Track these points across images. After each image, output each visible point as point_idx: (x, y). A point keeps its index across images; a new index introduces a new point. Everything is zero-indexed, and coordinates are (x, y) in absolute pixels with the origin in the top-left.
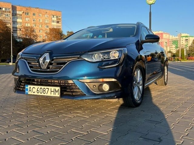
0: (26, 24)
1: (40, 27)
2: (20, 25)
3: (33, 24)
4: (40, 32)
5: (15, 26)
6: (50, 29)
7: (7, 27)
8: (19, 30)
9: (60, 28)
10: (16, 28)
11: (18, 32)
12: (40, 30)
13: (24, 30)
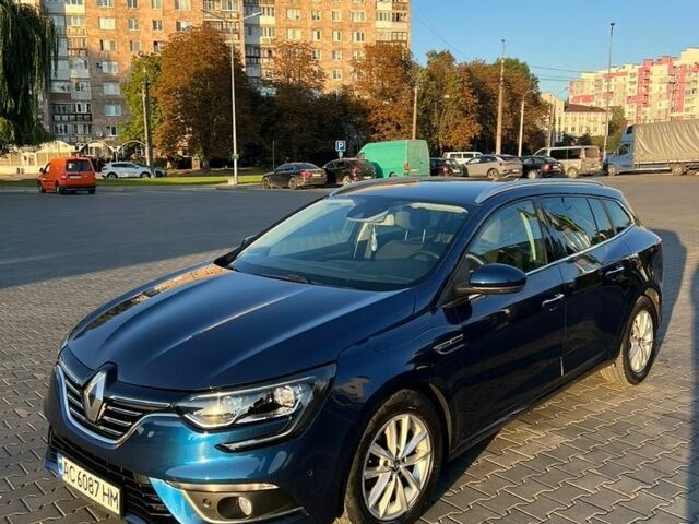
0: (290, 32)
1: (336, 39)
2: (268, 37)
3: (314, 30)
4: (334, 57)
5: (252, 41)
6: (366, 47)
7: (226, 48)
8: (266, 54)
9: (405, 39)
10: (258, 48)
11: (264, 61)
12: (334, 53)
13: (279, 56)
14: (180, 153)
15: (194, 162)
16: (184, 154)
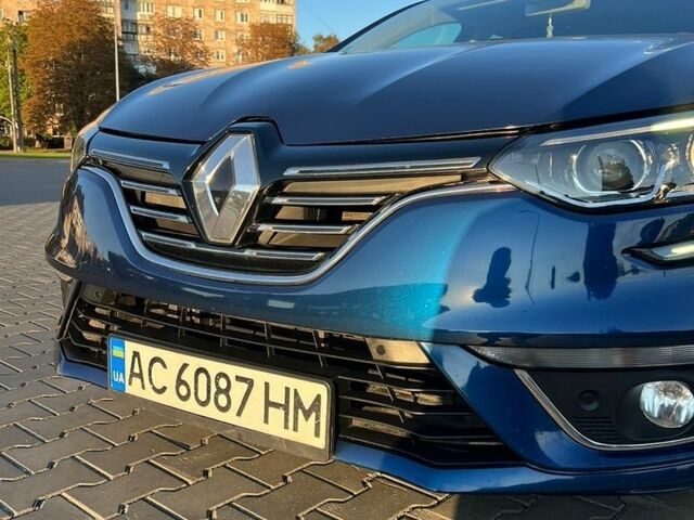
0: (170, 9)
1: (218, 19)
2: (146, 13)
3: (194, 8)
4: (217, 38)
5: (129, 17)
6: (252, 26)
7: (101, 20)
8: (144, 30)
9: (290, 22)
10: (135, 23)
11: (141, 38)
12: (216, 32)
13: (160, 31)
14: (50, 131)
15: (66, 141)
16: (55, 133)
